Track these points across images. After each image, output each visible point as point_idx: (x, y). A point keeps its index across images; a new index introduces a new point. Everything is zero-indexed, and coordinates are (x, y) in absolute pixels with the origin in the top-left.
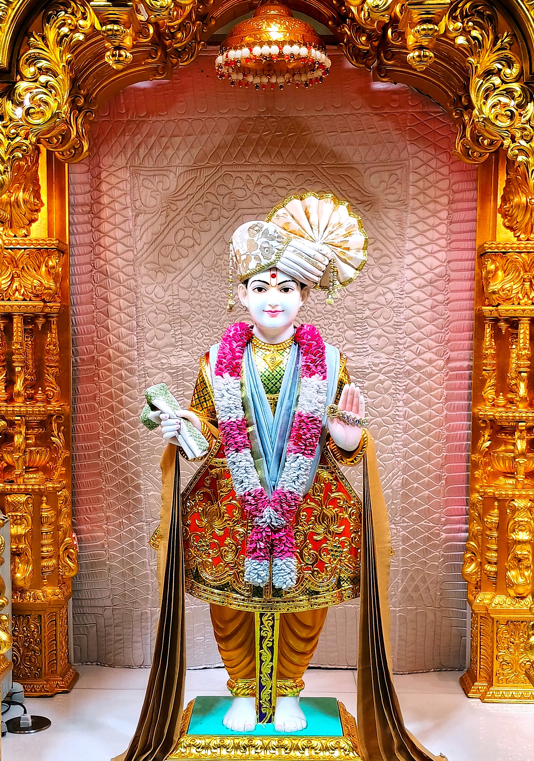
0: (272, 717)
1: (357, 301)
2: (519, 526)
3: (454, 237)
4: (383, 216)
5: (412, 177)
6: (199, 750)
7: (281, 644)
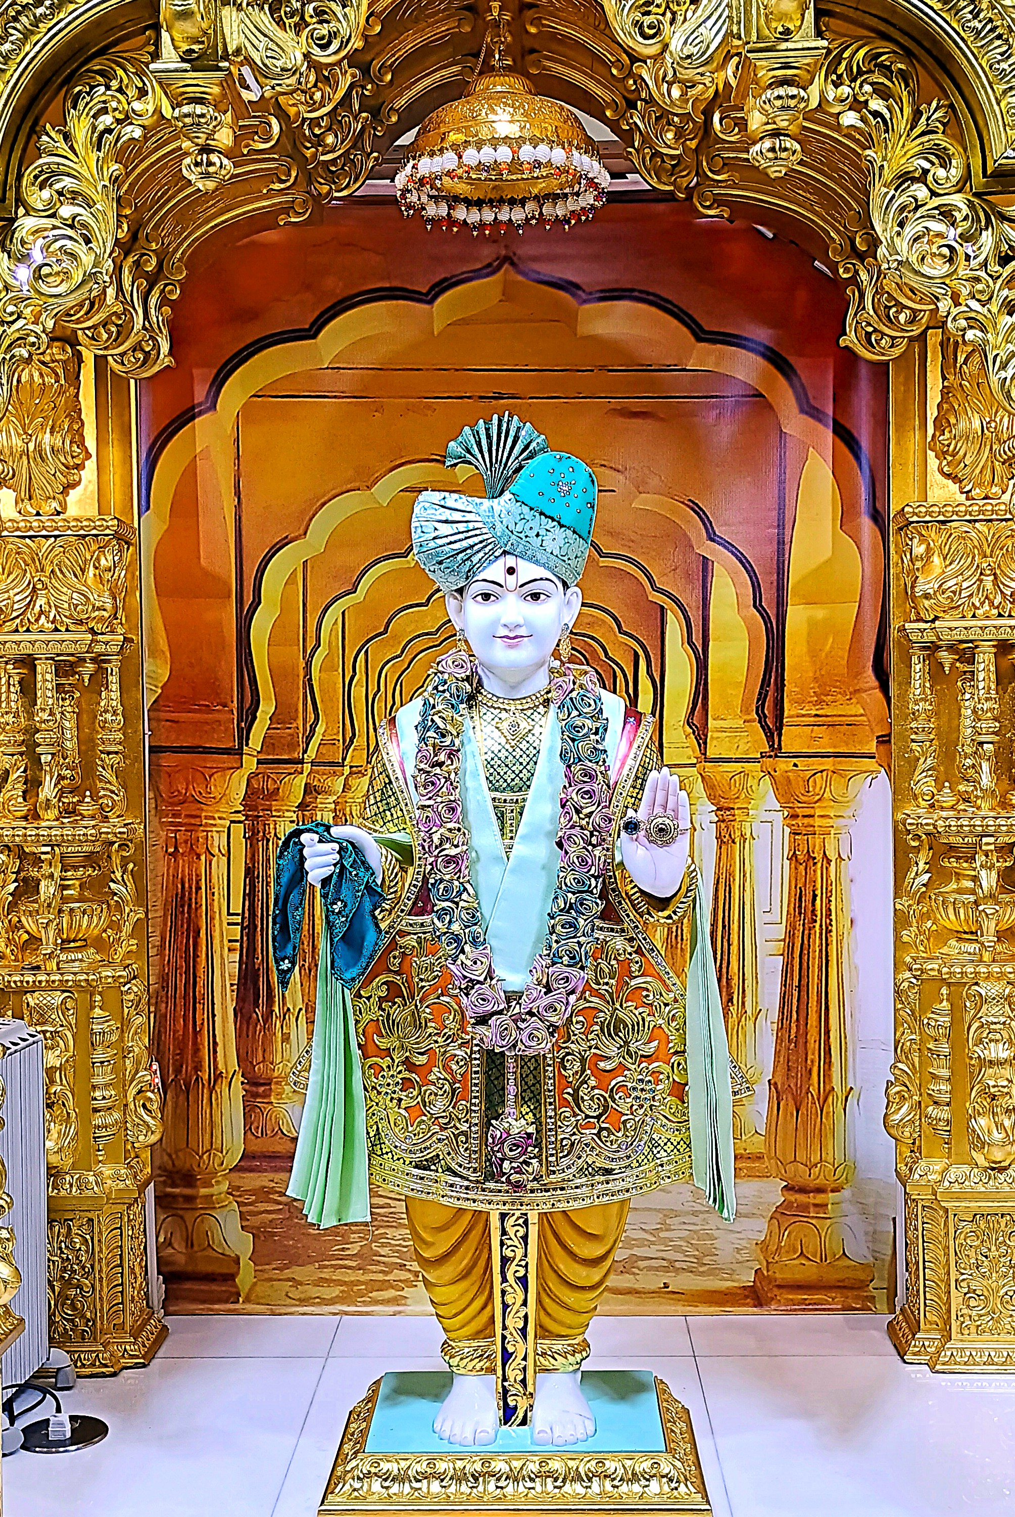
2: (988, 1033)
6: (387, 1484)
7: (543, 1271)
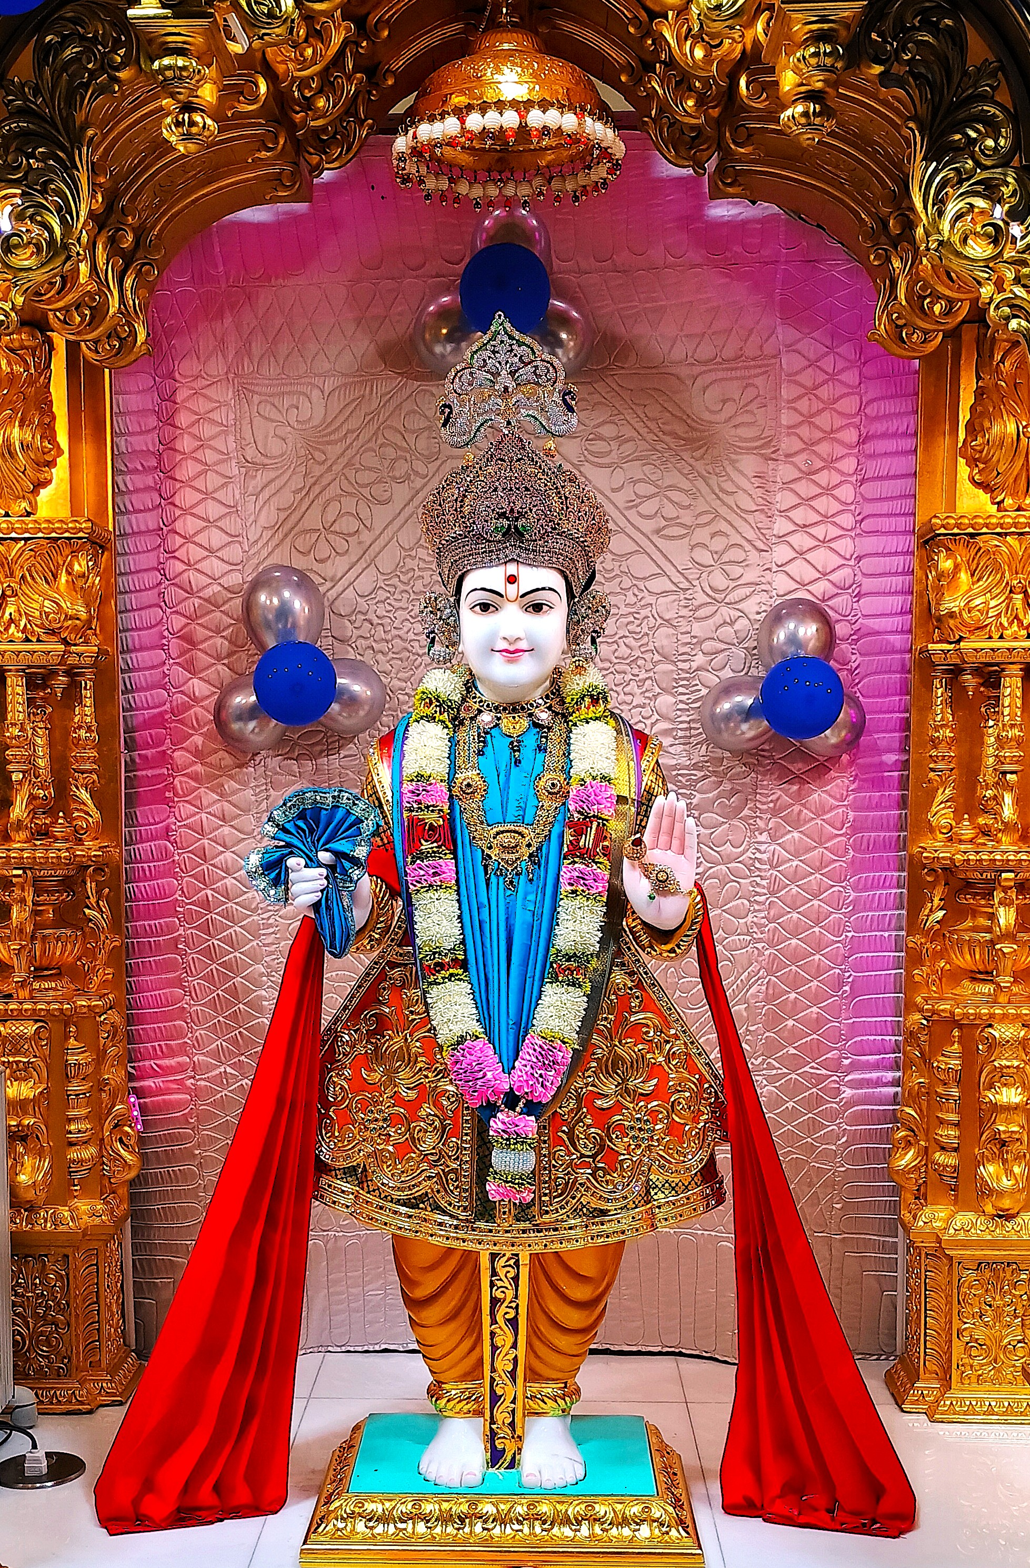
0: (517, 1457)
1: (680, 637)
3: (869, 509)
4: (729, 469)
5: (786, 392)
6: (371, 1524)
7: (534, 1314)
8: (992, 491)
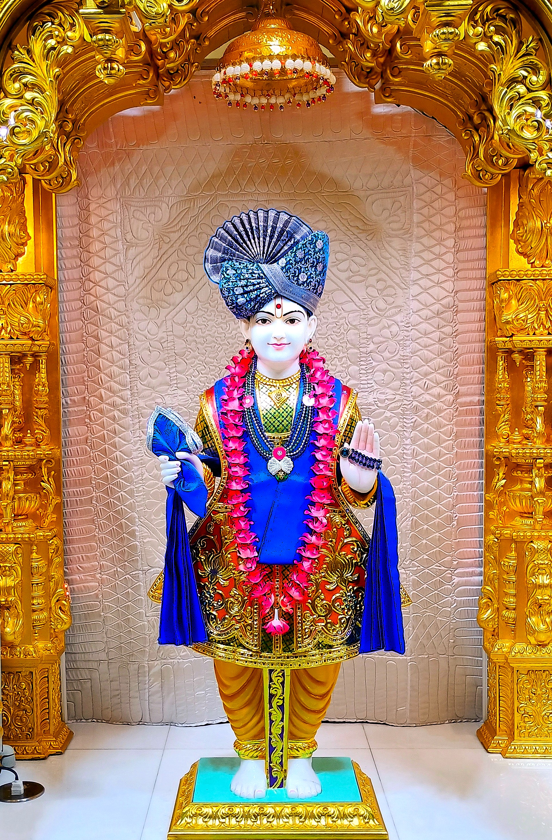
0: (284, 781)
1: (361, 335)
2: (538, 569)
3: (461, 266)
4: (387, 246)
5: (417, 204)
6: (206, 820)
7: (293, 702)
8: (528, 257)
